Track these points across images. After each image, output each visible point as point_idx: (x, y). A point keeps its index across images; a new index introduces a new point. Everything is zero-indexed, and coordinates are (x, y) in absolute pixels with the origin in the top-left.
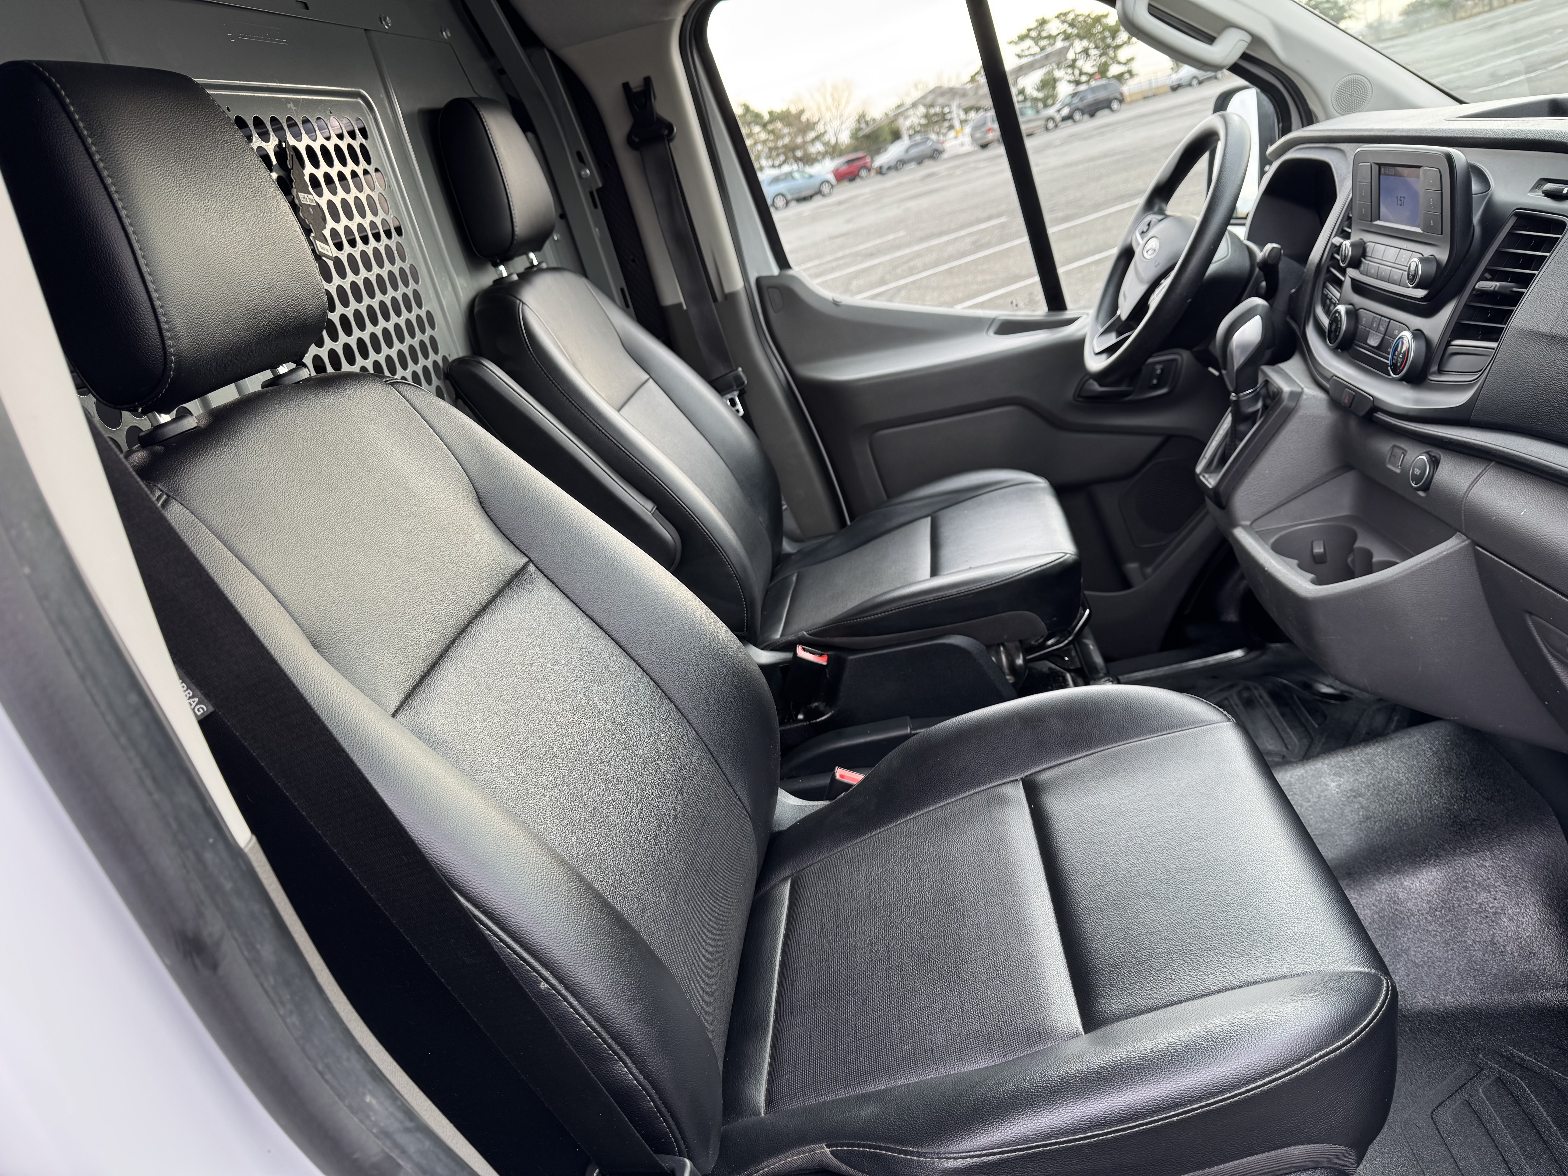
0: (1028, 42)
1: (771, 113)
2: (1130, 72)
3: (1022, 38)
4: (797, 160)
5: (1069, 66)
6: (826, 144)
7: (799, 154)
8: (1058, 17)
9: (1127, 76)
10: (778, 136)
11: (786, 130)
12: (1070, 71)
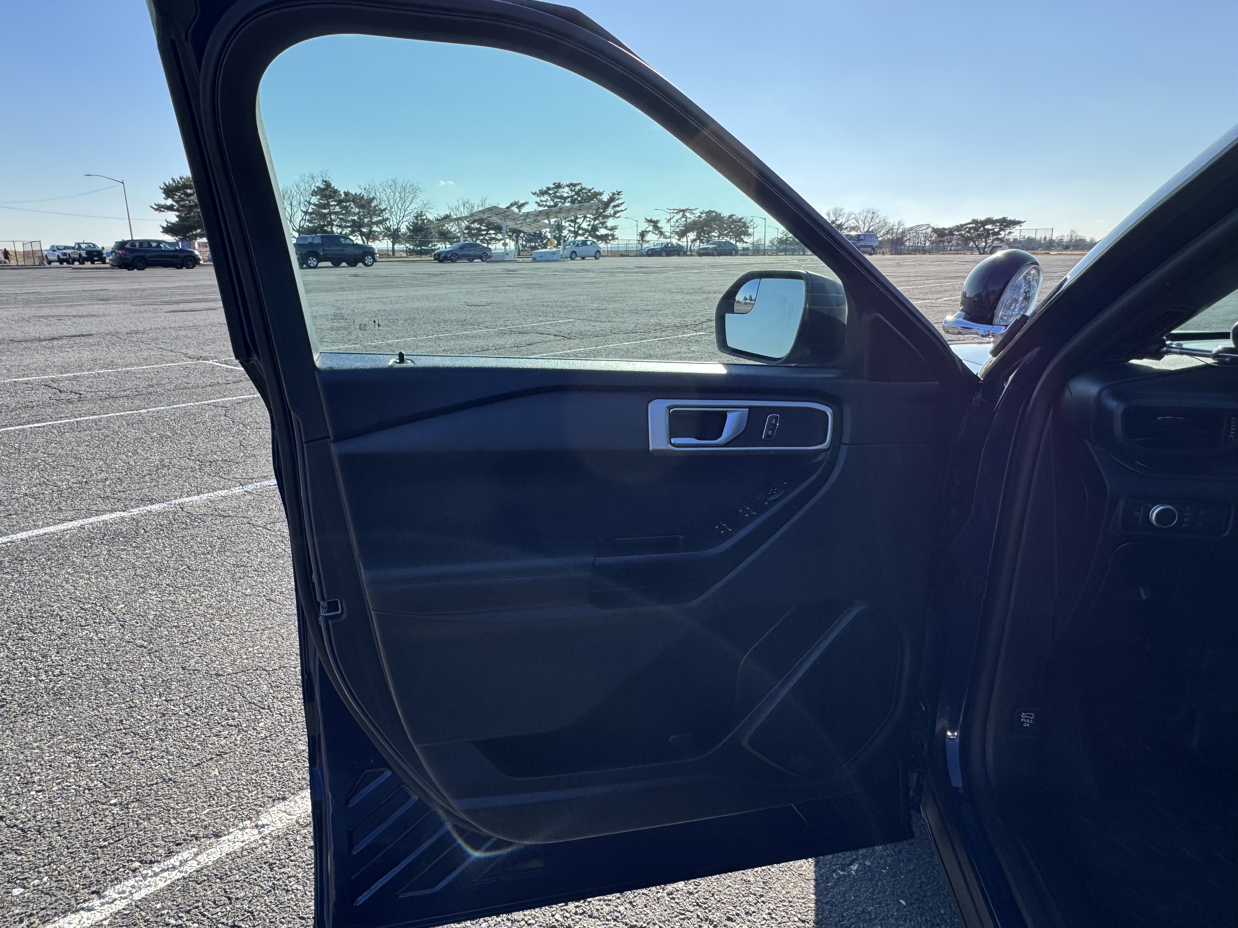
0: (546, 197)
1: (347, 194)
2: (613, 235)
3: (543, 193)
4: (362, 234)
5: (572, 221)
6: (388, 229)
7: (364, 230)
8: (568, 186)
9: (610, 238)
10: (348, 213)
11: (357, 210)
12: (573, 224)
